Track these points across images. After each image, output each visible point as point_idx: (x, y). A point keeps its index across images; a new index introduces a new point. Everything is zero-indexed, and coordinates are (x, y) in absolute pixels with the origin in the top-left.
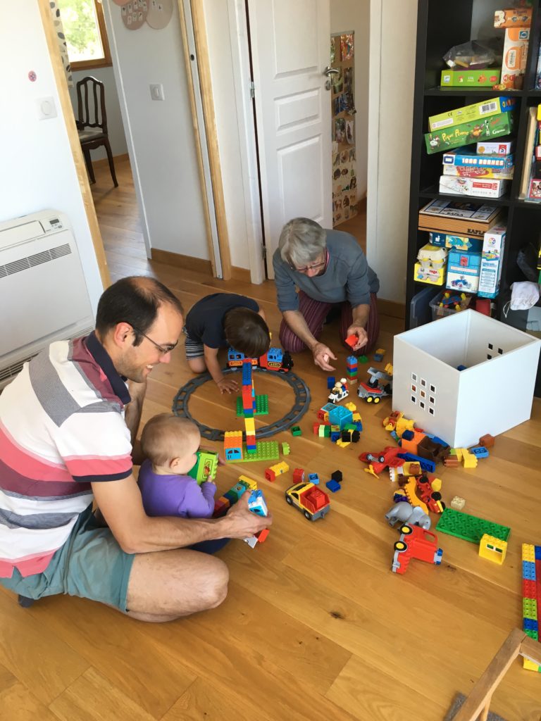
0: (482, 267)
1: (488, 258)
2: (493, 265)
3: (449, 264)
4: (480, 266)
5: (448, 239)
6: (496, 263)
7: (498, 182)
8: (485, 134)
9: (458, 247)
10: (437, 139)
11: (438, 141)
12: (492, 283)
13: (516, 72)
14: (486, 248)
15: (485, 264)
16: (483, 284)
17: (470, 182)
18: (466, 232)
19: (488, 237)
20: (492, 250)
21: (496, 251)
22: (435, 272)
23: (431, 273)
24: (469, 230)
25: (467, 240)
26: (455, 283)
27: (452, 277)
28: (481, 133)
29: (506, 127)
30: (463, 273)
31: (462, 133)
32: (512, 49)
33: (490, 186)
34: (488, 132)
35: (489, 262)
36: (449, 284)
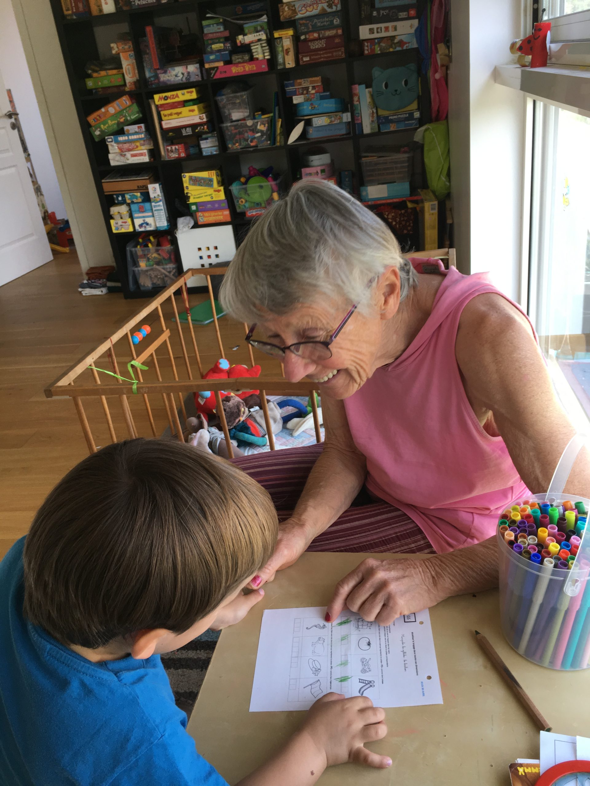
0: (154, 209)
1: (156, 201)
2: (159, 206)
3: (133, 213)
4: (152, 210)
5: (127, 196)
6: (161, 203)
7: (146, 151)
8: (127, 120)
9: (135, 200)
10: (99, 129)
11: (99, 131)
12: (163, 218)
13: (135, 79)
14: (152, 195)
15: (155, 206)
16: (158, 221)
17: (128, 155)
18: (136, 188)
19: (151, 187)
20: (156, 195)
21: (158, 195)
22: (125, 222)
23: (123, 224)
24: (138, 187)
25: (139, 194)
26: (141, 226)
27: (138, 222)
28: (124, 120)
29: (138, 113)
30: (144, 217)
31: (113, 122)
32: (128, 65)
33: (141, 155)
34: (129, 118)
35: (157, 204)
36: (137, 227)
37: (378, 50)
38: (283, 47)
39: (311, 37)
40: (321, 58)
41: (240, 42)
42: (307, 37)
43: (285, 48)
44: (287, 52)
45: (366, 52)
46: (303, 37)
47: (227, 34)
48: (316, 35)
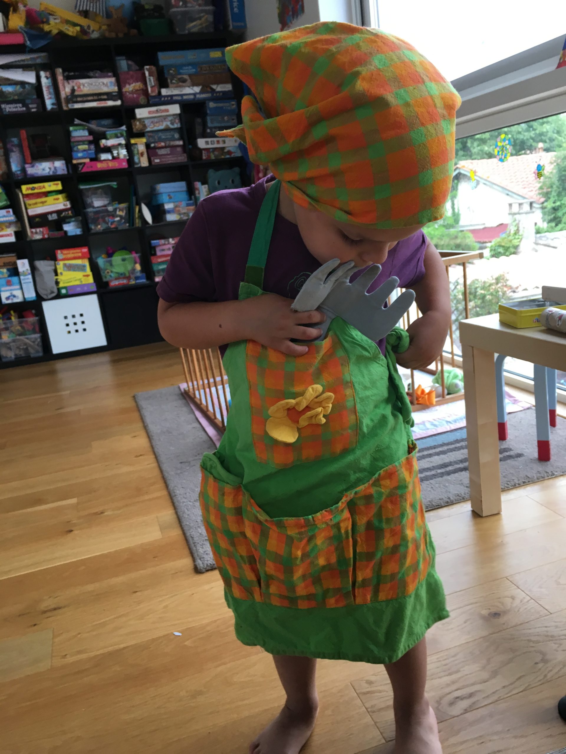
0: (22, 282)
1: (24, 275)
2: (28, 279)
4: (20, 283)
6: (30, 276)
7: (12, 232)
9: (1, 276)
12: (31, 290)
14: (20, 270)
15: (24, 279)
16: (26, 293)
18: (2, 265)
19: (19, 263)
20: (24, 269)
21: (26, 269)
24: (4, 263)
25: (5, 270)
26: (8, 299)
27: (4, 295)
30: (11, 290)
33: (8, 235)
35: (25, 277)
36: (3, 299)
37: (213, 157)
38: (138, 150)
39: (160, 145)
40: (169, 161)
41: (103, 145)
42: (156, 145)
43: (140, 152)
44: (142, 154)
45: (204, 158)
46: (152, 145)
47: (91, 138)
48: (163, 144)
